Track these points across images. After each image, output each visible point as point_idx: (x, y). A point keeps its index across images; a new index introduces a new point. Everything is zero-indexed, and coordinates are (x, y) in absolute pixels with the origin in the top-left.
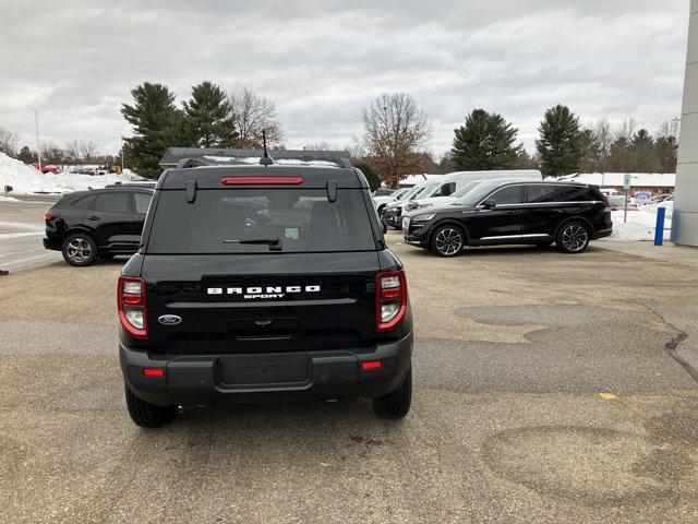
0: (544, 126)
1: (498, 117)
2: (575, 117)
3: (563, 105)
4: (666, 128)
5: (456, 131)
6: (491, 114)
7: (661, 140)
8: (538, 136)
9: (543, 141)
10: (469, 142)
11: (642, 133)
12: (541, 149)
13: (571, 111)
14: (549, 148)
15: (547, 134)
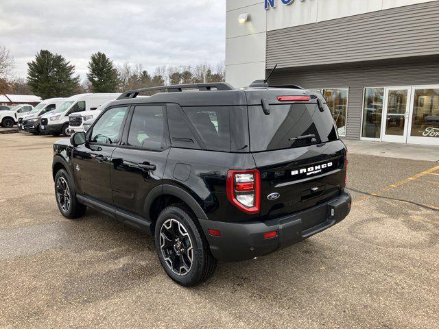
0: (92, 65)
1: (60, 56)
2: (110, 60)
3: (102, 52)
4: (159, 71)
5: (29, 64)
6: (54, 54)
7: (155, 77)
8: (88, 71)
9: (91, 75)
10: (41, 72)
11: (145, 72)
12: (91, 79)
13: (107, 57)
14: (96, 79)
15: (94, 70)
